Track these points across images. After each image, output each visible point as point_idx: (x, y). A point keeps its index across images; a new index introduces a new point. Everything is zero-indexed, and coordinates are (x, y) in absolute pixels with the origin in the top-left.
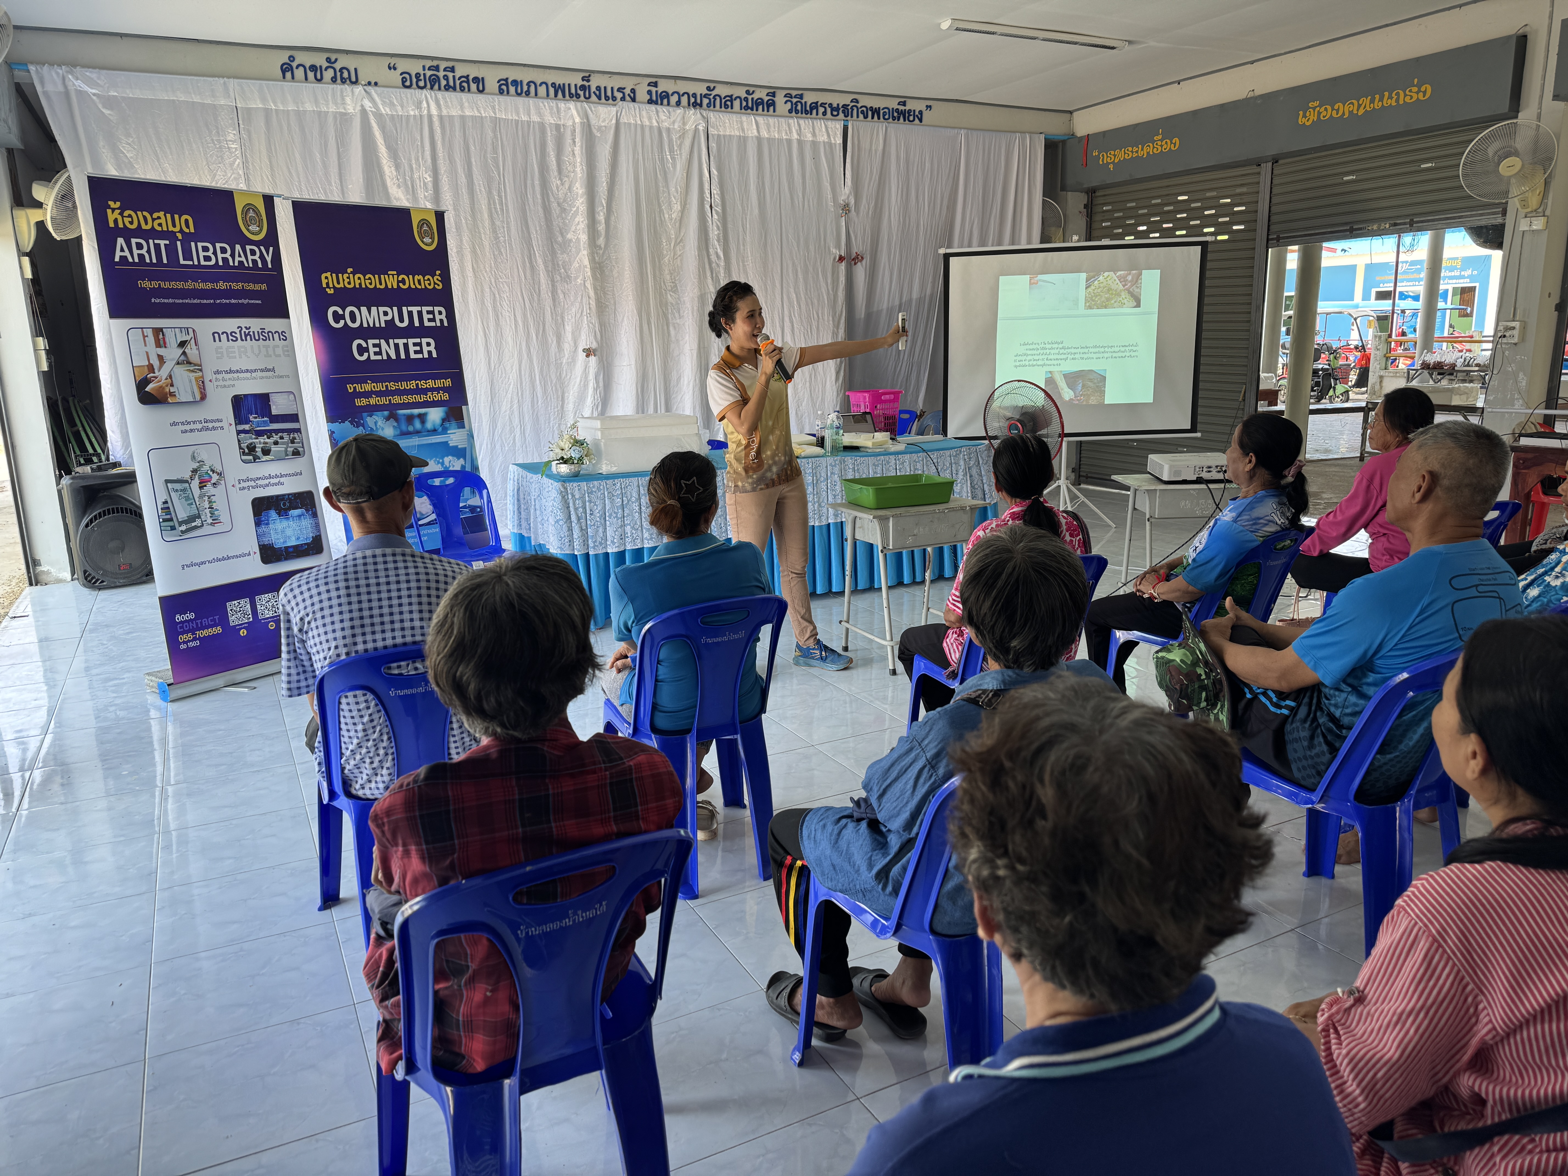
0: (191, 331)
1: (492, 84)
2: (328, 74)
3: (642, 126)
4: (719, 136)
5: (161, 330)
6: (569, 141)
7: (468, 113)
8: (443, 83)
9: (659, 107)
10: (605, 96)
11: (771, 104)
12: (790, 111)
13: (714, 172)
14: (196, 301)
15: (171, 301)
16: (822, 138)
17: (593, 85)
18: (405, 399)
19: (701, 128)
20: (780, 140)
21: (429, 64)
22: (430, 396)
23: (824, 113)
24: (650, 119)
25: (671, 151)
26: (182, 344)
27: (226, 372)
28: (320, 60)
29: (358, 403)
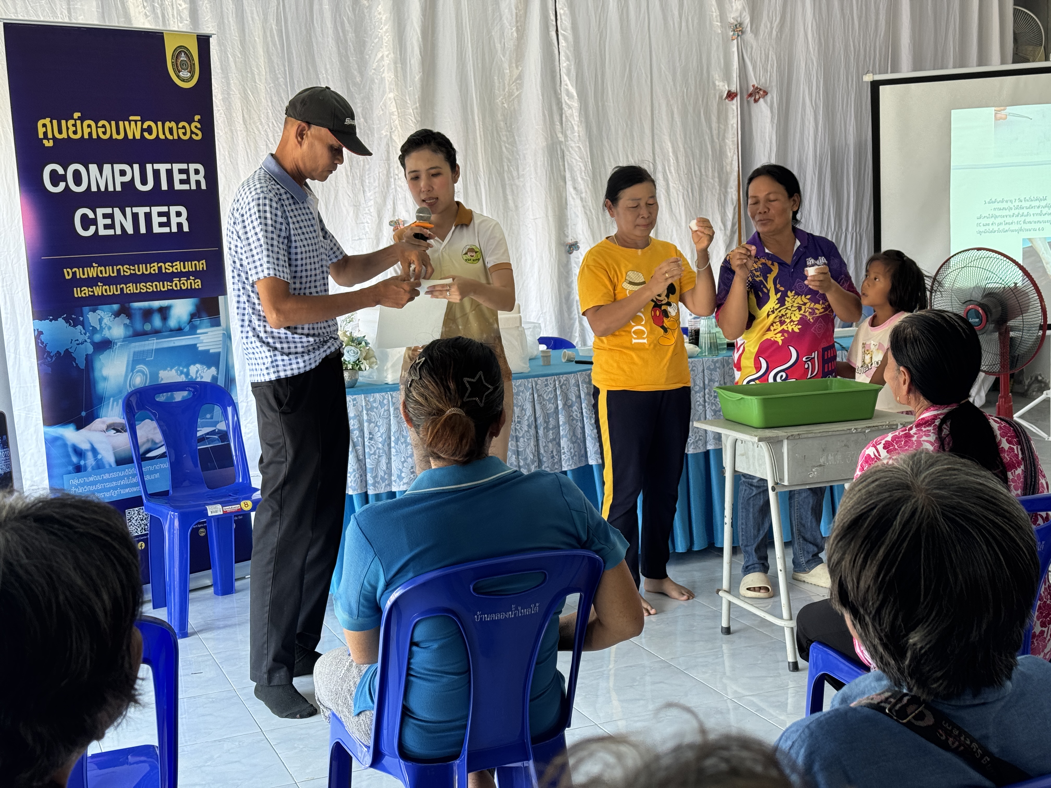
18: (143, 287)
22: (176, 284)
29: (78, 293)
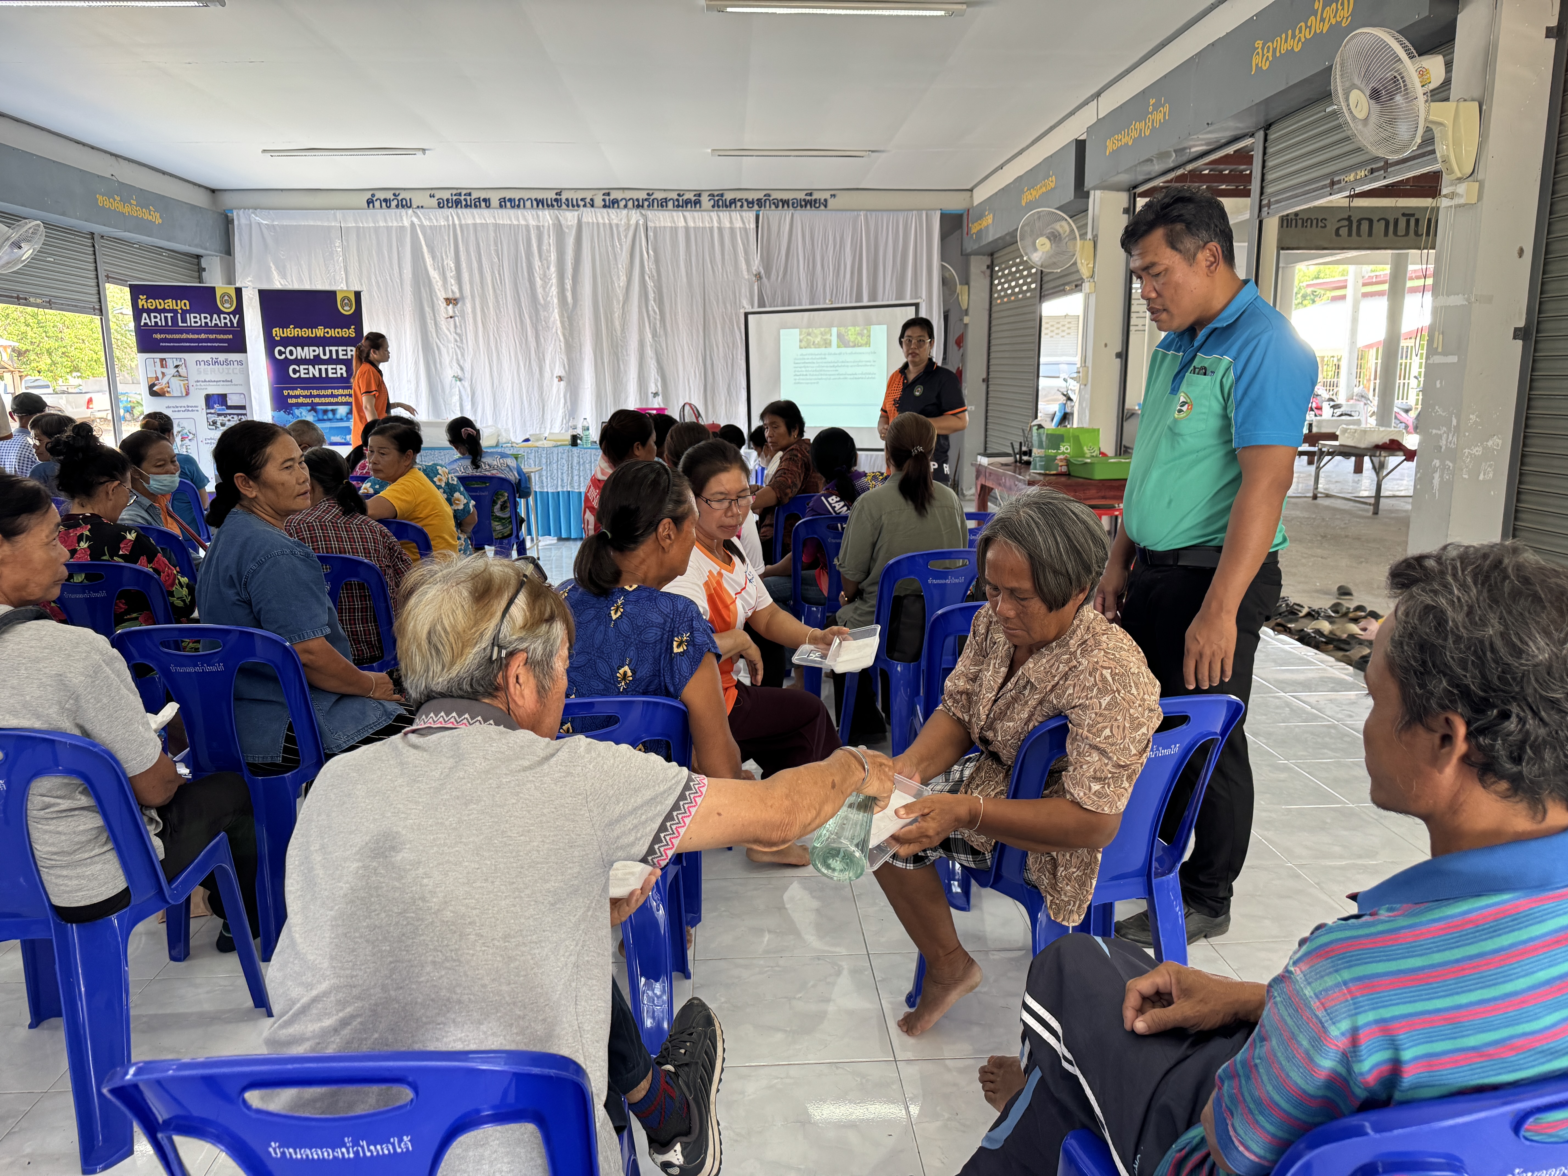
0: (182, 360)
1: (495, 202)
2: (394, 203)
3: (598, 224)
4: (655, 228)
6: (546, 236)
7: (478, 221)
8: (464, 203)
9: (610, 210)
10: (572, 204)
11: (697, 202)
12: (713, 206)
13: (651, 252)
14: (187, 344)
15: (171, 344)
16: (738, 224)
17: (564, 197)
18: (323, 400)
19: (641, 222)
20: (704, 228)
21: (454, 192)
23: (742, 206)
24: (603, 218)
25: (619, 239)
26: (177, 367)
27: (203, 382)
28: (389, 195)
29: (290, 401)
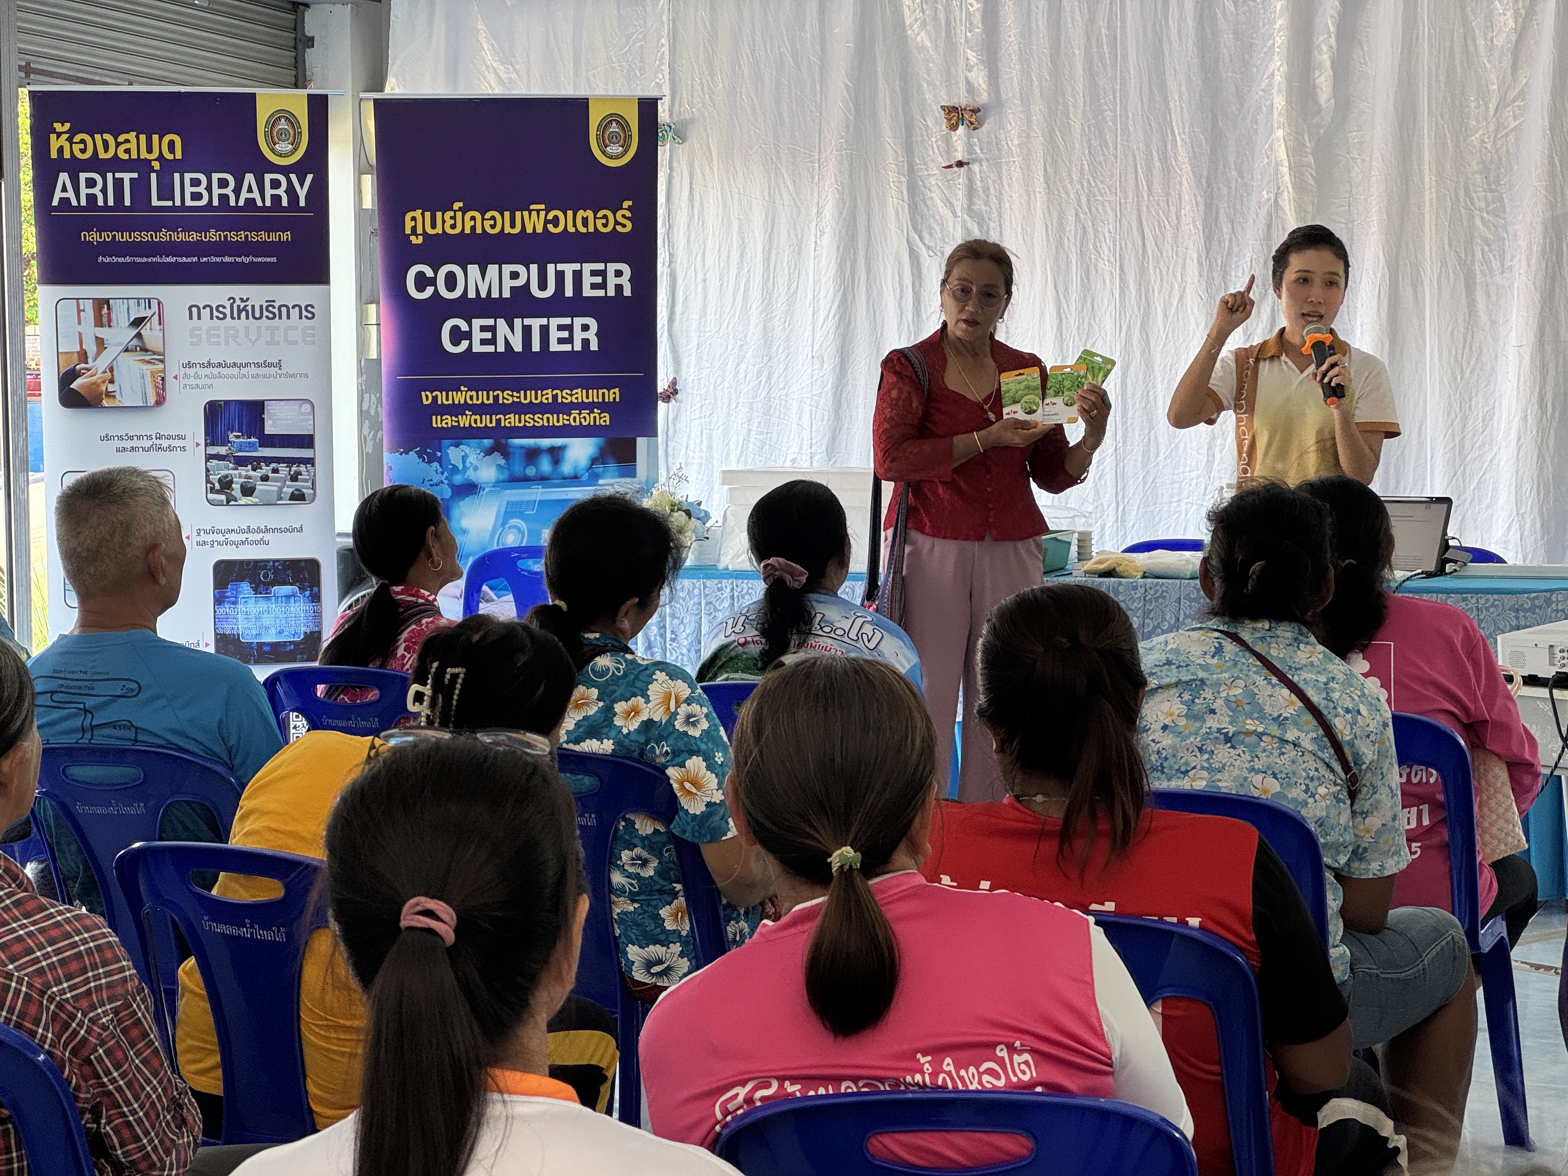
0: (154, 303)
5: (107, 301)
14: (171, 259)
15: (128, 259)
26: (138, 322)
27: (203, 365)
29: (437, 422)
